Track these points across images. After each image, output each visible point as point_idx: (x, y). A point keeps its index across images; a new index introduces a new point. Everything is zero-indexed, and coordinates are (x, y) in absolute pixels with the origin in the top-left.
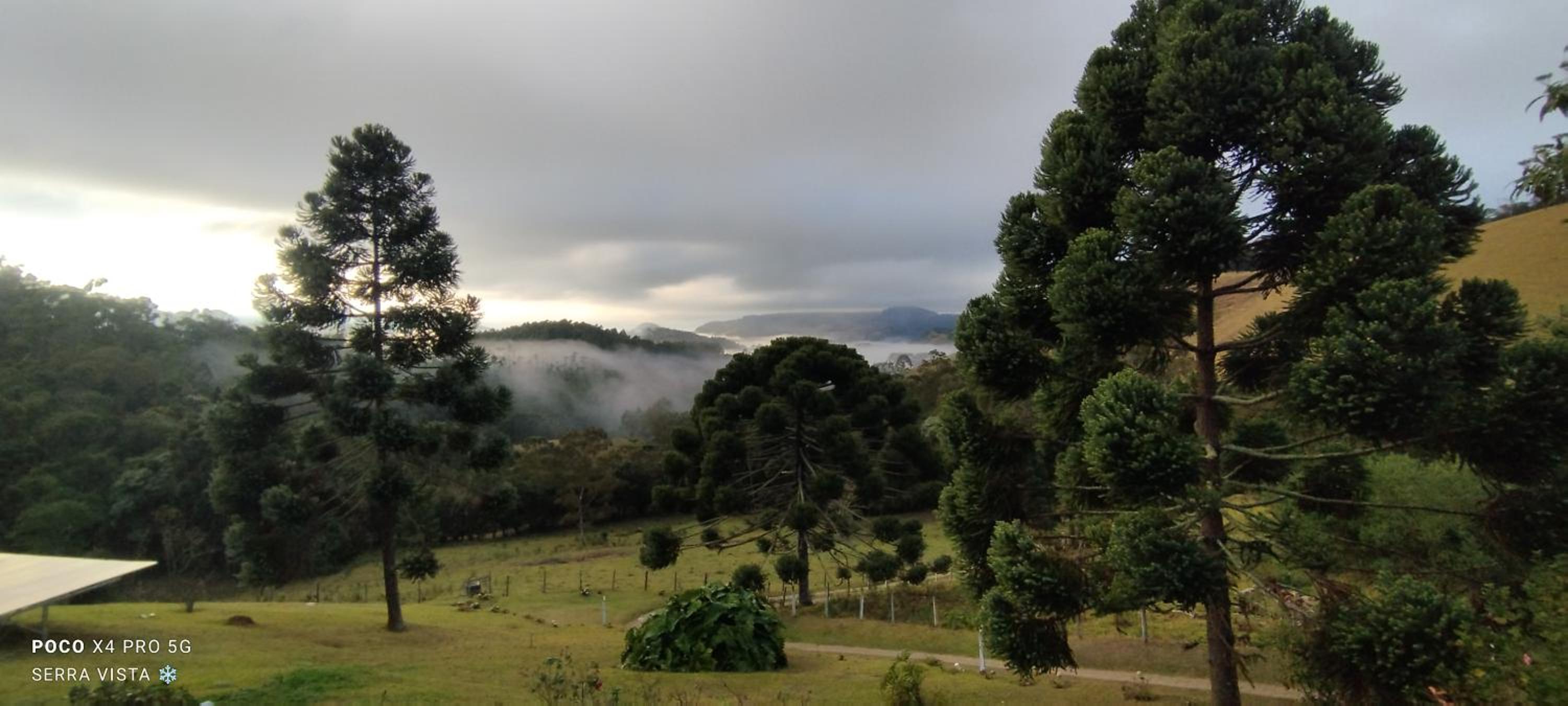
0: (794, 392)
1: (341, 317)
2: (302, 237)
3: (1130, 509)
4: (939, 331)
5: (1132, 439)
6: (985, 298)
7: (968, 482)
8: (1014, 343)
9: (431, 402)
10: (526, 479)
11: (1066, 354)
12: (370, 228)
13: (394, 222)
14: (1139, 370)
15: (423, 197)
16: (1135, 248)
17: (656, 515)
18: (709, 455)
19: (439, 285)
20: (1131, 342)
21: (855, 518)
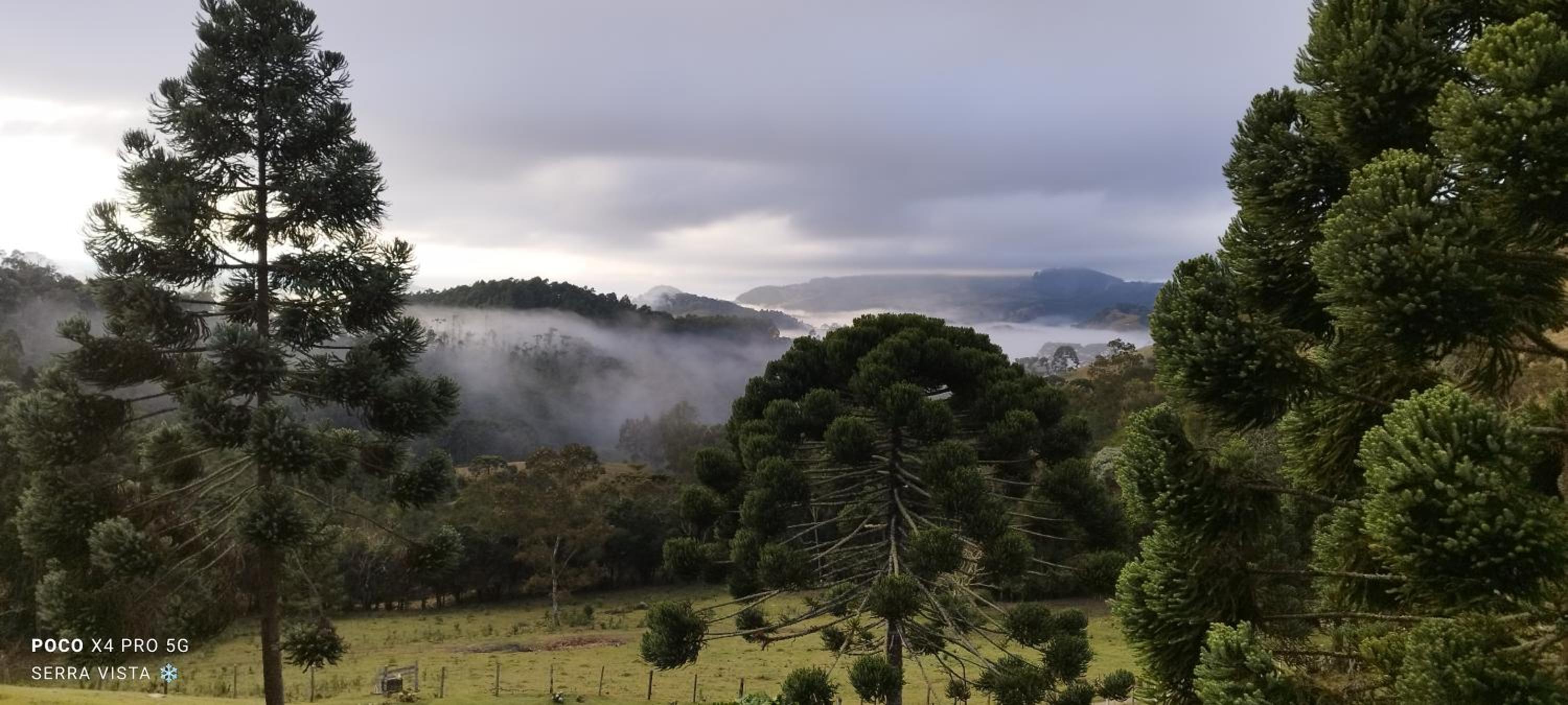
0: (889, 401)
1: (210, 270)
2: (156, 147)
3: (1439, 614)
4: (1126, 309)
5: (1450, 500)
6: (1204, 260)
7: (1164, 557)
8: (1251, 336)
9: (340, 401)
10: (475, 520)
11: (1339, 354)
12: (255, 134)
13: (289, 126)
14: (1464, 385)
15: (332, 89)
16: (1465, 183)
17: (667, 583)
18: (754, 494)
19: (353, 223)
20: (1455, 339)
21: (978, 602)
